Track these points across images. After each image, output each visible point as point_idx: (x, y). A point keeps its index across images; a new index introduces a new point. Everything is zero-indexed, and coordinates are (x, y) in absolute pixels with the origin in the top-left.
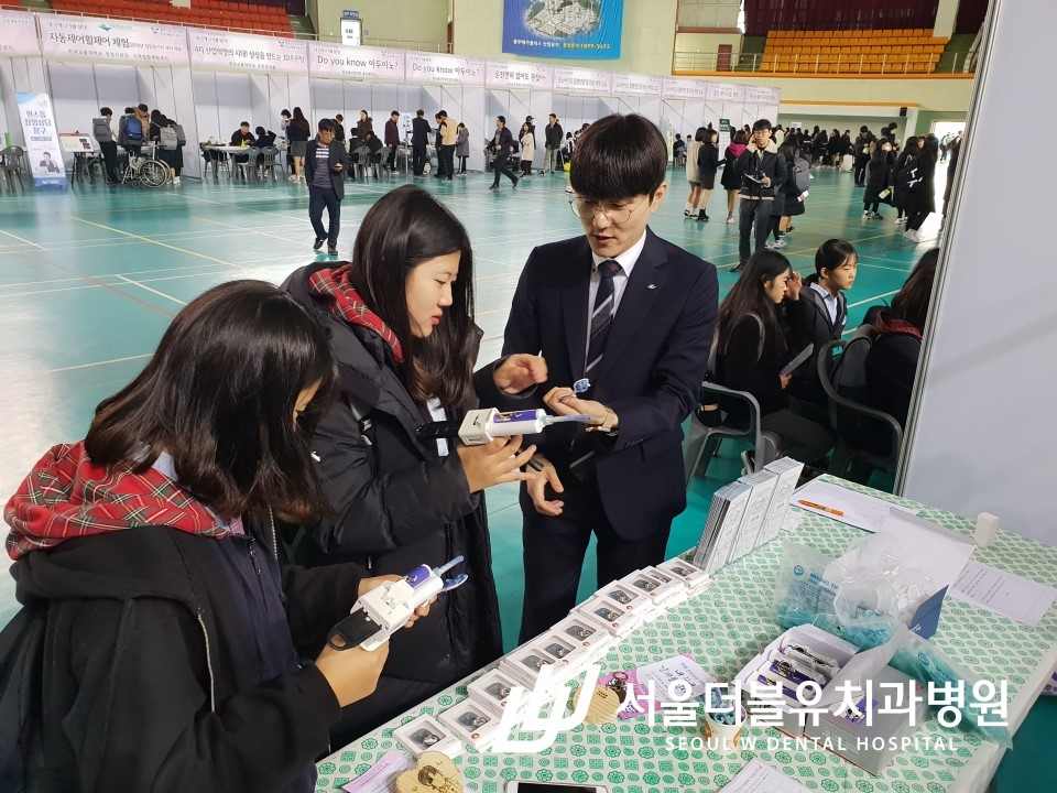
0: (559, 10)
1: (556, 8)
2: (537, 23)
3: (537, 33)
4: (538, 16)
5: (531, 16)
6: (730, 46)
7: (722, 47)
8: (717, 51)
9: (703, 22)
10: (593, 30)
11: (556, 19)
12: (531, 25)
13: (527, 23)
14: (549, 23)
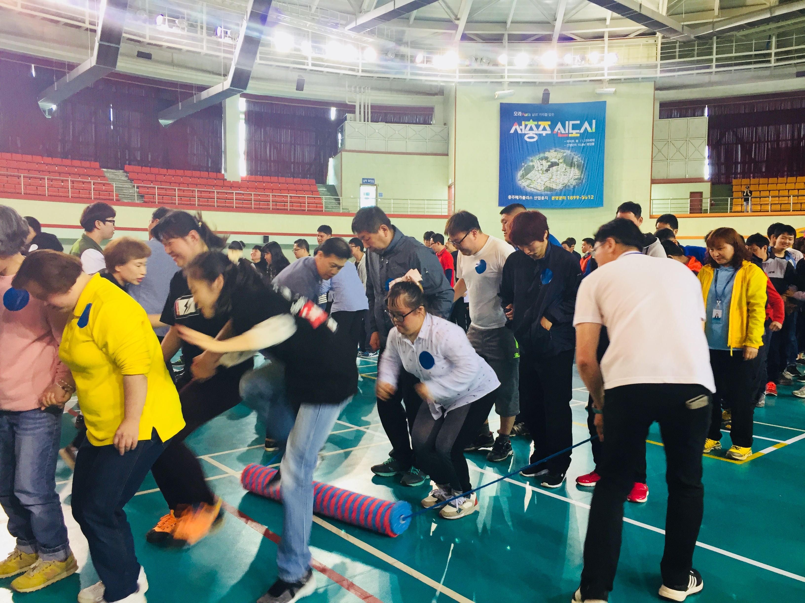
0: (547, 170)
1: (545, 169)
2: (528, 182)
3: (528, 189)
4: (529, 176)
5: (523, 176)
6: (701, 193)
7: (692, 194)
8: (689, 197)
9: (673, 175)
10: (578, 184)
11: (545, 177)
12: (523, 183)
13: (520, 182)
14: (539, 180)
